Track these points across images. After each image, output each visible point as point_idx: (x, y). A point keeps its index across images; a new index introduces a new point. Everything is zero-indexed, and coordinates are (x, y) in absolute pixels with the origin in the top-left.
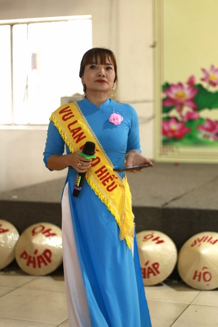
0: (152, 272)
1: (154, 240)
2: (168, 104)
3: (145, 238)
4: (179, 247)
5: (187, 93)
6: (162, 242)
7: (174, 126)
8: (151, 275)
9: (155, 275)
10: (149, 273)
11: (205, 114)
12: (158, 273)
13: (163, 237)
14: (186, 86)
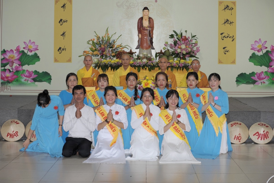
0: (15, 135)
1: (15, 123)
2: (5, 62)
3: (11, 122)
4: (25, 126)
5: (16, 56)
6: (18, 123)
7: (8, 74)
8: (15, 136)
9: (16, 136)
10: (14, 136)
11: (26, 67)
12: (18, 135)
13: (19, 121)
14: (15, 52)
